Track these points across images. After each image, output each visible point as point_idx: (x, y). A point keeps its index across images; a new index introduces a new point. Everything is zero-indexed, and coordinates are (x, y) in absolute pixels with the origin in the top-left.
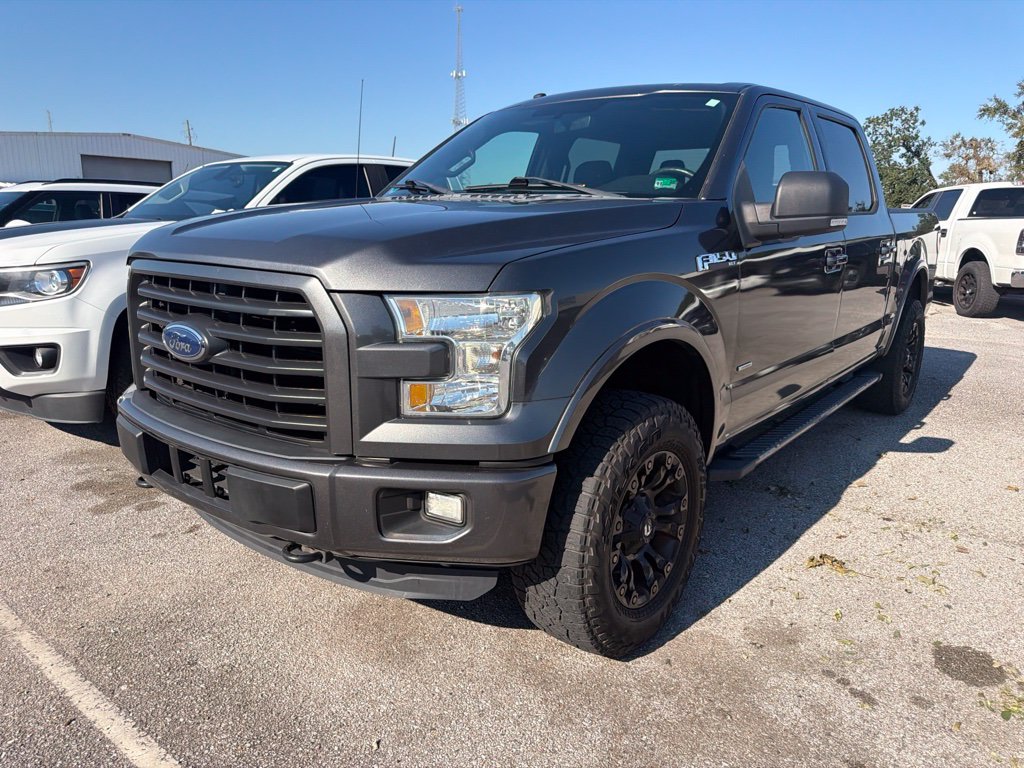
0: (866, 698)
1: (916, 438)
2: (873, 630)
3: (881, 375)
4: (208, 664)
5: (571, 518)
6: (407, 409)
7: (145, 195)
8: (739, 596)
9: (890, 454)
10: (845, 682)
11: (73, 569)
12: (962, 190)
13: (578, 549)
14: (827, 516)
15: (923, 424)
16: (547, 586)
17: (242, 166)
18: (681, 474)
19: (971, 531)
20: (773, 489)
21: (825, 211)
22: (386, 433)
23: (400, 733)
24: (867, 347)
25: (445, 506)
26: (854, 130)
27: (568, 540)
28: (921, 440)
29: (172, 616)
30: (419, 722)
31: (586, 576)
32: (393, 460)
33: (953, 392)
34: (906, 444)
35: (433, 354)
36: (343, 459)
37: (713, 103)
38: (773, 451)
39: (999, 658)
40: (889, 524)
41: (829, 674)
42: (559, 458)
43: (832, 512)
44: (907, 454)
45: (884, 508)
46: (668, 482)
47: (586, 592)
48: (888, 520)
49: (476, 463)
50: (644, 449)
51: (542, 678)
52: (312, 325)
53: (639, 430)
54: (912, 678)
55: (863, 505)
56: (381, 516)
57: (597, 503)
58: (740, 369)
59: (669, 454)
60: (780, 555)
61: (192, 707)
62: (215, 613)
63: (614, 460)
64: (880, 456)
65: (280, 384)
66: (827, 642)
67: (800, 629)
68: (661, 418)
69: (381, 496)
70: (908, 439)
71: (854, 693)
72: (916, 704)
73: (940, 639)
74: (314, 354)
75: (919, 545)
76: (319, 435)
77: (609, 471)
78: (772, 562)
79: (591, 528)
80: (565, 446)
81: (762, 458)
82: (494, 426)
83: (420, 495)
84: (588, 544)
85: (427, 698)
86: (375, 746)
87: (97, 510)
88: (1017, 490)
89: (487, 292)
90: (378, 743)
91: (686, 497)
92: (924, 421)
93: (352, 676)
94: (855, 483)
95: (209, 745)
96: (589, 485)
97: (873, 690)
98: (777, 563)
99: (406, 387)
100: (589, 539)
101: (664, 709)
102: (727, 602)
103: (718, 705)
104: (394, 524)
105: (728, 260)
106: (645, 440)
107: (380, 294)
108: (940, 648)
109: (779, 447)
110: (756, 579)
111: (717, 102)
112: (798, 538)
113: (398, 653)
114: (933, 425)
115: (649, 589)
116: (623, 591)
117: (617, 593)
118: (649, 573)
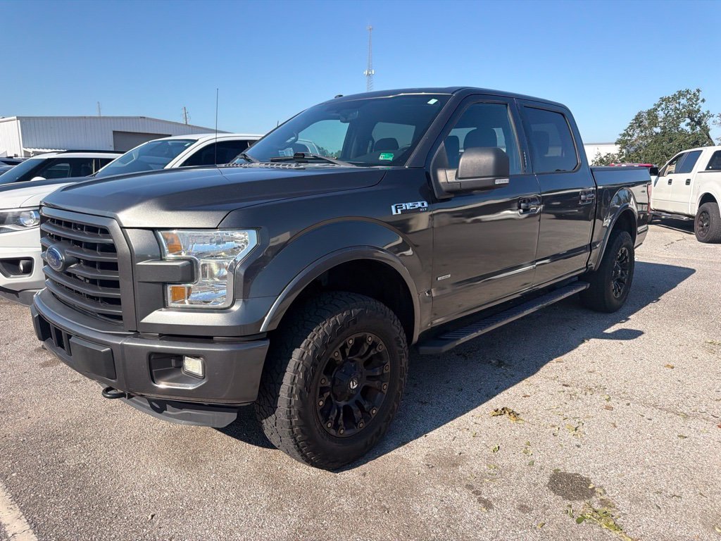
0: (487, 505)
1: (617, 329)
2: (518, 461)
3: (589, 285)
4: (71, 463)
5: (284, 375)
6: (171, 304)
7: (113, 159)
8: (434, 434)
9: (593, 339)
10: (477, 493)
11: (15, 400)
12: (702, 151)
13: (286, 395)
14: (523, 382)
15: (627, 319)
16: (271, 419)
17: (169, 142)
18: (381, 347)
19: (623, 395)
20: (494, 362)
21: (491, 174)
22: (158, 317)
23: (169, 511)
24: (577, 264)
25: (193, 366)
26: (563, 115)
27: (281, 390)
28: (620, 331)
29: (62, 432)
30: (185, 504)
31: (293, 413)
32: (161, 335)
33: (662, 298)
34: (609, 334)
35: (183, 267)
36: (133, 333)
37: (432, 102)
38: (475, 335)
39: (596, 481)
40: (565, 388)
41: (469, 487)
42: (269, 335)
43: (528, 379)
44: (604, 340)
45: (567, 378)
46: (372, 353)
47: (294, 424)
48: (566, 386)
49: (211, 338)
50: (341, 330)
51: (275, 481)
52: (111, 248)
53: (338, 318)
54: (527, 492)
55: (553, 375)
56: (153, 370)
57: (301, 366)
58: (439, 279)
59: (368, 334)
60: (477, 406)
61: (50, 488)
62: (89, 431)
63: (316, 338)
64: (583, 341)
65: (102, 285)
66: (479, 466)
67: (465, 457)
68: (357, 311)
69: (152, 357)
70: (609, 331)
71: (480, 500)
72: (520, 509)
73: (560, 468)
74: (113, 266)
75: (580, 404)
76: (119, 318)
77: (311, 345)
78: (468, 411)
79: (296, 381)
80: (275, 326)
81: (463, 340)
82: (225, 314)
83: (179, 357)
84: (294, 392)
85: (197, 490)
86: (150, 517)
87: (45, 365)
88: (673, 368)
89: (217, 228)
90: (153, 516)
91: (389, 364)
92: (630, 317)
93: (156, 474)
94: (555, 360)
95: (49, 512)
96: (296, 353)
97: (494, 499)
98: (471, 412)
99: (169, 288)
100: (295, 389)
101: (347, 504)
102: (423, 437)
103: (384, 503)
104: (162, 375)
105: (421, 207)
106: (342, 324)
107: (153, 230)
108: (557, 474)
109: (480, 332)
110: (451, 422)
111: (436, 100)
112: (495, 396)
113: (191, 461)
114: (634, 322)
115: (356, 424)
116: (329, 425)
117: (325, 426)
118: (358, 414)
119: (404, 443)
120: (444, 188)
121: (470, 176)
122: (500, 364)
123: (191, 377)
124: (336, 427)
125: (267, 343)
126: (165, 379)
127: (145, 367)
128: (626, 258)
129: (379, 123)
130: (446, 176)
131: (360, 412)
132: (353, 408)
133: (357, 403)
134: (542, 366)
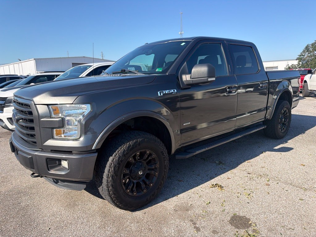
0: (198, 229)
1: (281, 147)
2: (217, 209)
3: (266, 126)
4: (23, 204)
5: (105, 168)
6: (55, 137)
8: (181, 196)
9: (267, 152)
10: (195, 224)
13: (106, 177)
14: (229, 172)
15: (287, 142)
16: (101, 187)
17: (81, 67)
18: (154, 156)
19: (276, 179)
20: (217, 162)
21: (206, 76)
22: (50, 143)
23: (57, 226)
25: (65, 164)
26: (251, 47)
27: (104, 175)
28: (282, 148)
29: (23, 191)
30: (64, 224)
31: (109, 185)
32: (51, 151)
33: (307, 132)
34: (276, 149)
35: (59, 121)
36: (41, 150)
37: (183, 44)
38: (204, 150)
39: (253, 220)
40: (249, 175)
41: (192, 221)
42: (97, 150)
43: (232, 170)
44: (273, 152)
45: (250, 170)
46: (150, 158)
47: (110, 190)
48: (249, 174)
49: (71, 152)
50: (133, 148)
52: (31, 113)
53: (131, 143)
54: (218, 224)
55: (244, 169)
56: (49, 166)
57: (112, 164)
58: (184, 125)
59: (147, 150)
60: (204, 183)
61: (11, 215)
63: (120, 151)
64: (262, 153)
65: (30, 129)
66: (198, 211)
67: (193, 207)
68: (140, 140)
69: (48, 160)
70: (276, 148)
71: (195, 227)
72: (213, 232)
73: (237, 213)
74: (32, 121)
75: (254, 183)
76: (35, 143)
77: (117, 155)
78: (200, 185)
79: (110, 171)
80: (99, 147)
81: (198, 152)
82: (77, 141)
83: (60, 160)
84: (109, 176)
85: (71, 218)
86: (48, 229)
88: (304, 166)
89: (72, 104)
90: (49, 229)
91: (158, 163)
92: (288, 141)
93: (56, 210)
94: (246, 162)
95: (9, 225)
96: (111, 159)
97: (202, 227)
98: (201, 186)
99: (54, 130)
100: (110, 174)
101: (134, 227)
102: (176, 197)
103: (150, 227)
104: (52, 168)
105: (173, 92)
106: (133, 146)
107: (48, 105)
108: (235, 216)
109: (207, 149)
110: (191, 190)
111: (184, 43)
112: (214, 178)
114: (290, 144)
115: (143, 191)
116: (128, 191)
117: (126, 191)
118: (143, 186)
119: (166, 199)
120: (185, 83)
121: (196, 77)
122: (220, 163)
123: (64, 169)
124: (132, 191)
125: (96, 154)
126: (54, 169)
127: (45, 164)
128: (287, 113)
129: (168, 55)
130: (186, 78)
131: (144, 185)
132: (141, 183)
133: (143, 181)
134: (240, 164)
